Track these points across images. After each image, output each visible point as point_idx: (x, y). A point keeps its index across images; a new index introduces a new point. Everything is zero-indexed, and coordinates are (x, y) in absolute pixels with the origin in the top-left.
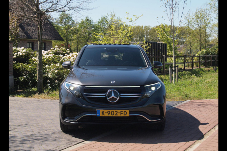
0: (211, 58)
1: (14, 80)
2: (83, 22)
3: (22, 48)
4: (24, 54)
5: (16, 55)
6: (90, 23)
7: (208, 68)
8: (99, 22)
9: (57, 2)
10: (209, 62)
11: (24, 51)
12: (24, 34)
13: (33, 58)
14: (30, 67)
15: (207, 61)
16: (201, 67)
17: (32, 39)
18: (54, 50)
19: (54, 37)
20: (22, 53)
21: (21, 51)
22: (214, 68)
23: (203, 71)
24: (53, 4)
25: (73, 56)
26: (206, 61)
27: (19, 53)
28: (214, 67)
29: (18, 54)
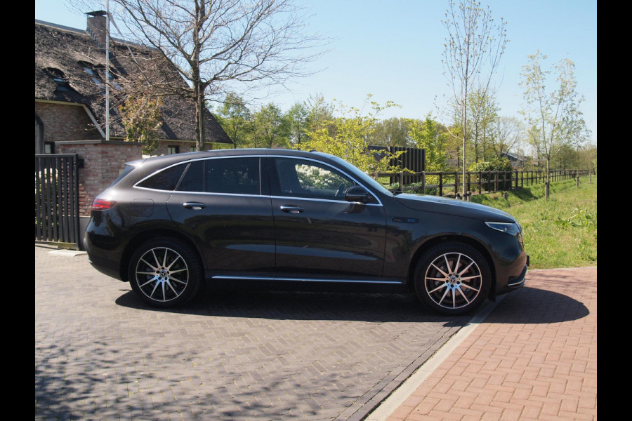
0: (497, 175)
2: (265, 112)
6: (275, 112)
7: (494, 194)
8: (290, 112)
9: (238, 58)
10: (493, 184)
12: (162, 132)
15: (492, 181)
16: (482, 193)
17: (177, 139)
19: (216, 137)
22: (503, 194)
23: (486, 199)
24: (229, 64)
26: (489, 182)
28: (504, 192)
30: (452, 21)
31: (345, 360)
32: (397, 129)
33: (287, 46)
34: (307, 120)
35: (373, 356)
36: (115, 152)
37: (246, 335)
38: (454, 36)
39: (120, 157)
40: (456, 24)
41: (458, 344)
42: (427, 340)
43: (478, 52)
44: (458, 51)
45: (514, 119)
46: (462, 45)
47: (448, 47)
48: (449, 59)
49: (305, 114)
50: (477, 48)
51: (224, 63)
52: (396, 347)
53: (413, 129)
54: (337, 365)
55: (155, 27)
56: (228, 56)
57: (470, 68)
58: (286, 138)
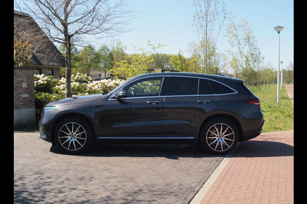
1: (36, 112)
3: (42, 75)
4: (45, 82)
5: (36, 84)
6: (92, 50)
11: (45, 78)
13: (57, 86)
14: (54, 96)
18: (75, 78)
20: (43, 81)
21: (42, 79)
24: (85, 25)
25: (97, 84)
27: (39, 81)
29: (38, 83)
30: (198, 3)
31: (166, 181)
32: (159, 59)
33: (116, 16)
34: (110, 54)
35: (180, 178)
36: (20, 73)
37: (110, 170)
38: (199, 11)
39: (23, 76)
40: (200, 5)
41: (220, 171)
42: (204, 170)
43: (212, 20)
44: (201, 19)
45: (223, 54)
46: (203, 16)
47: (196, 17)
48: (196, 23)
49: (108, 51)
50: (212, 18)
51: (82, 25)
52: (190, 174)
53: (173, 60)
54: (163, 183)
55: (44, 5)
56: (85, 21)
57: (208, 28)
58: (98, 64)
